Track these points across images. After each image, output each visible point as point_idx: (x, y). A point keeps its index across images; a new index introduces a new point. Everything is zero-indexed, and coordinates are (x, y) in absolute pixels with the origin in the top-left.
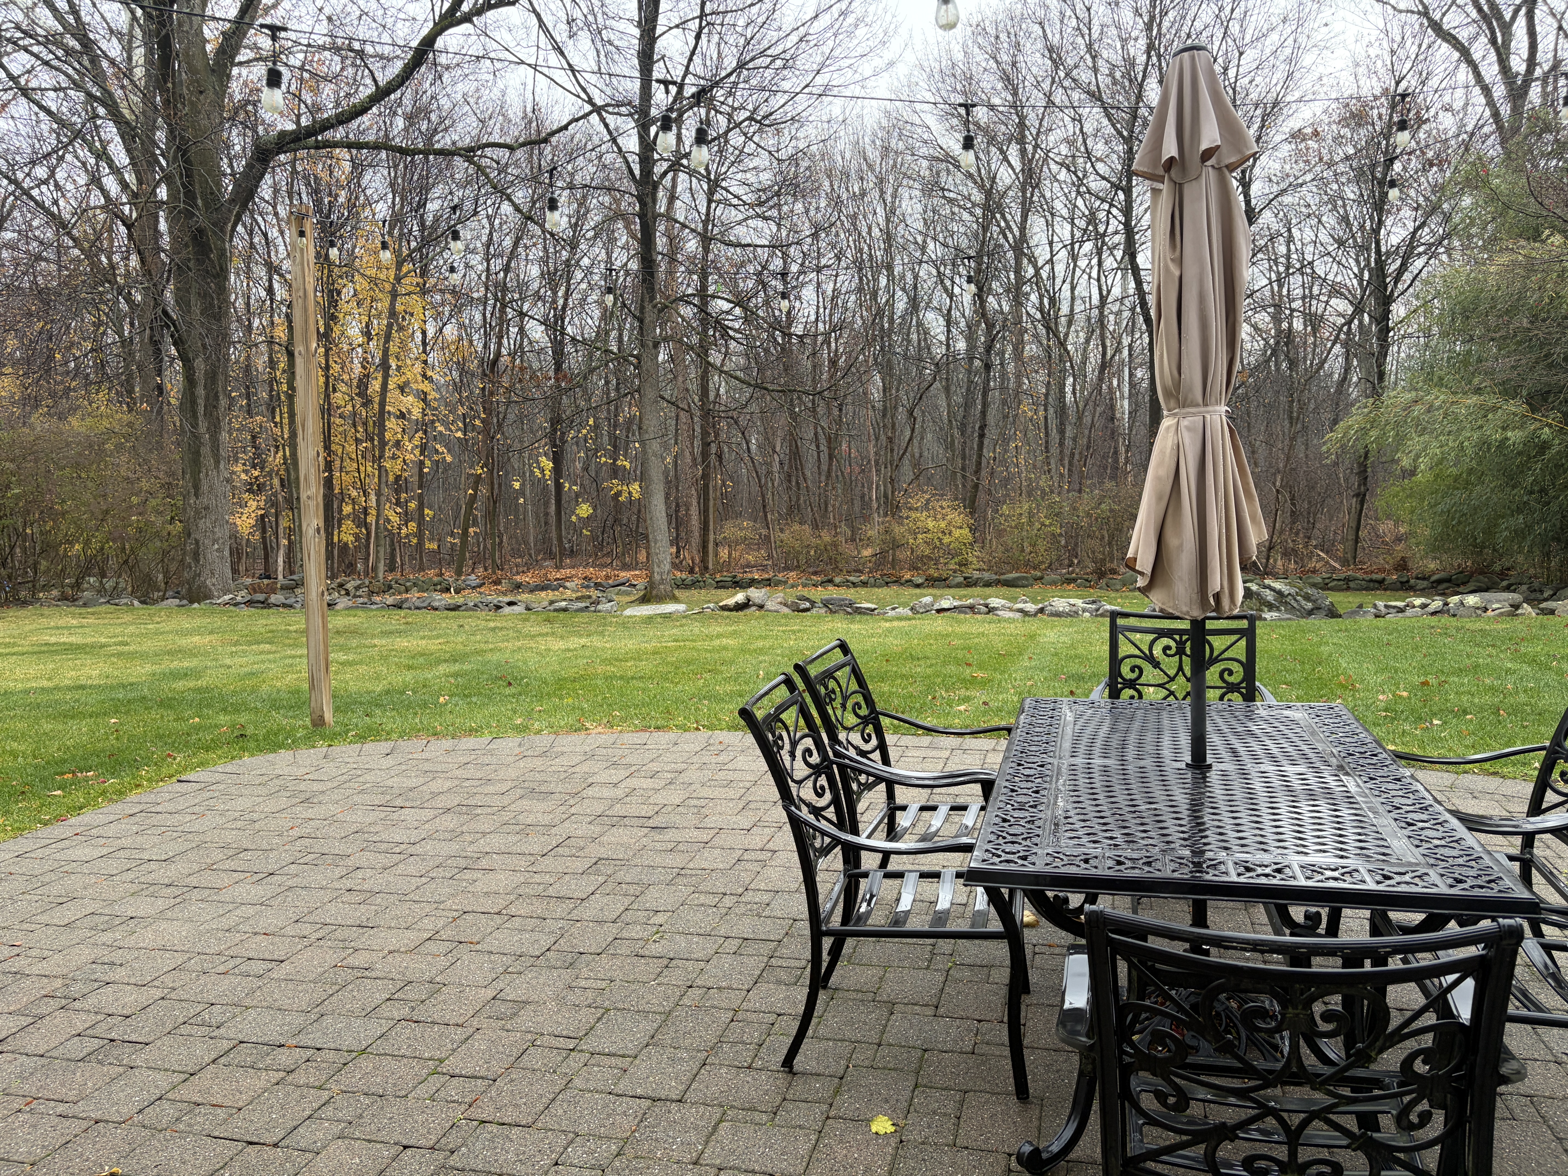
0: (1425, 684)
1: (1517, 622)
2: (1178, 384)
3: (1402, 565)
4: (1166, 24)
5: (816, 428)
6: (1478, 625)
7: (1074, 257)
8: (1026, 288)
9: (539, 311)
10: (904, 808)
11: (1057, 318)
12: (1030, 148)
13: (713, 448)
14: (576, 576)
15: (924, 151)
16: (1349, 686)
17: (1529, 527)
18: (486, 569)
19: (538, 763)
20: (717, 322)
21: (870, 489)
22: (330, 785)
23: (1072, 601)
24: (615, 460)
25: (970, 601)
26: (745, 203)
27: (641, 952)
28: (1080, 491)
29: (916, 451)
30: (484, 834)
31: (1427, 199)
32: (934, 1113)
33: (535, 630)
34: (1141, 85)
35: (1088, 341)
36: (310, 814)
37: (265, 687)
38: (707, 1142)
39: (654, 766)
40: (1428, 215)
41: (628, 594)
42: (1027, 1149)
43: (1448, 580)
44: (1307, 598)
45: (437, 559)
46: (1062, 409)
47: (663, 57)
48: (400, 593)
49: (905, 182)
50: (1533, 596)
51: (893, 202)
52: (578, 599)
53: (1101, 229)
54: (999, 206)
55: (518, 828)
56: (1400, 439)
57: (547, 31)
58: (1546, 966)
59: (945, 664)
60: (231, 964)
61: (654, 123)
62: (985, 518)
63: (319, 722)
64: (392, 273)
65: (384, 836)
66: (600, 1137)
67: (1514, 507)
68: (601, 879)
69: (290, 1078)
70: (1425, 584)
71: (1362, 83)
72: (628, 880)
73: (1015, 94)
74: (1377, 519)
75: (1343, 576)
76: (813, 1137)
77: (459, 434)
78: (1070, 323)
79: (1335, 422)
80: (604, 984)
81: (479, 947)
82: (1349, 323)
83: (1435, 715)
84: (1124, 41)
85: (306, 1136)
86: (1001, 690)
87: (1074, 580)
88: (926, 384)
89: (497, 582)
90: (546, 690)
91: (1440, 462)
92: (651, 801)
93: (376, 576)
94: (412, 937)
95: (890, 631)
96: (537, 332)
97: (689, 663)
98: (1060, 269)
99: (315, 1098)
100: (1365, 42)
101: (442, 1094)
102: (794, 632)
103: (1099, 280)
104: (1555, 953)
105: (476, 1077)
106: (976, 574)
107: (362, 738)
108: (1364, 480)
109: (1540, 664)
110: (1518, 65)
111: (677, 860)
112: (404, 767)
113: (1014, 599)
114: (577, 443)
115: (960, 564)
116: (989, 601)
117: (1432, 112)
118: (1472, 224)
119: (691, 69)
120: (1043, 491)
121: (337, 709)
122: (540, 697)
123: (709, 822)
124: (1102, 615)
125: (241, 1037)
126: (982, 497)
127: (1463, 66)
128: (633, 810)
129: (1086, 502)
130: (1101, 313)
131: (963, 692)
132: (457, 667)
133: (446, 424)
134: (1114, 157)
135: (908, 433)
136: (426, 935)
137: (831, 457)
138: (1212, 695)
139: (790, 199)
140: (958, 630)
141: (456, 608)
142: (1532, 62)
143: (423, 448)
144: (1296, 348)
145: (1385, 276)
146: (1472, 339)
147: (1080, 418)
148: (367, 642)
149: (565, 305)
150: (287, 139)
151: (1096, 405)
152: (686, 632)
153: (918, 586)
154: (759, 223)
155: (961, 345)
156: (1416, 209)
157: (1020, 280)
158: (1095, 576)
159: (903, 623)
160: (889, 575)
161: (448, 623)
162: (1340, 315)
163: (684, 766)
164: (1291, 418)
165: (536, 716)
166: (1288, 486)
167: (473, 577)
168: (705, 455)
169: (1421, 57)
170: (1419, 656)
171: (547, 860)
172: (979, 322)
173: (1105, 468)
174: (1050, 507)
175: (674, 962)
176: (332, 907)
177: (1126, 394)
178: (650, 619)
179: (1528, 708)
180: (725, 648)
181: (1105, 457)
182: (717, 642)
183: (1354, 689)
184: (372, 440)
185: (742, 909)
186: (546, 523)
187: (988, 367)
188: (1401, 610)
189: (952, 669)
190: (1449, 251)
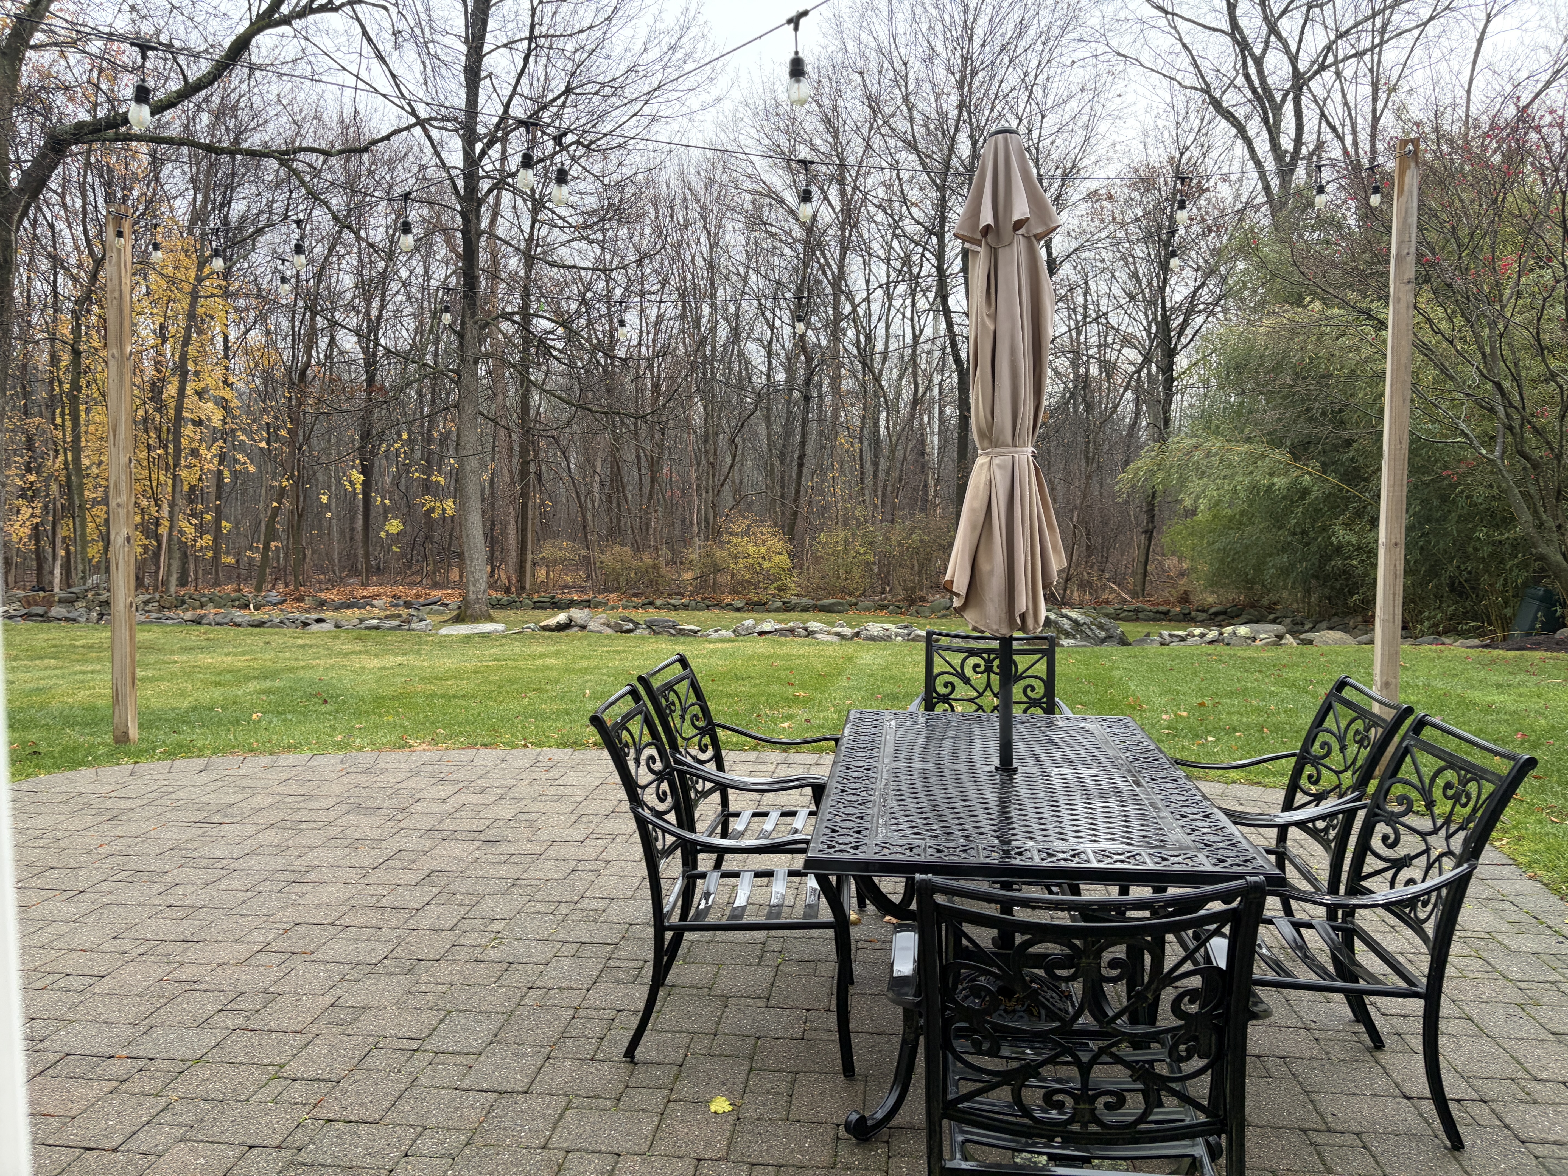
0: (1202, 705)
1: (1281, 650)
2: (991, 426)
3: (1184, 599)
4: (976, 84)
5: (637, 451)
6: (1248, 653)
7: (890, 297)
8: (843, 324)
9: (353, 321)
10: (737, 815)
11: (872, 354)
12: (849, 190)
13: (533, 467)
14: (385, 594)
15: (748, 185)
16: (1136, 707)
17: (1293, 565)
18: (287, 586)
19: (363, 778)
20: (540, 341)
21: (691, 513)
22: (139, 802)
23: (886, 626)
24: (429, 476)
25: (791, 624)
26: (571, 226)
27: (480, 957)
28: (892, 521)
29: (737, 478)
30: (311, 848)
31: (1206, 262)
32: (769, 1092)
33: (347, 648)
34: (953, 139)
35: (901, 377)
36: (119, 831)
37: (55, 704)
38: (554, 1129)
39: (483, 782)
40: (1207, 276)
41: (441, 613)
42: (854, 1117)
43: (1224, 613)
44: (1101, 627)
45: (236, 574)
46: (876, 441)
47: (490, 75)
48: (194, 609)
49: (728, 214)
50: (1296, 628)
51: (716, 234)
52: (387, 617)
53: (915, 270)
54: (819, 243)
55: (346, 842)
56: (1183, 481)
57: (369, 40)
58: (1295, 941)
59: (768, 684)
60: (49, 979)
61: (480, 140)
62: (803, 545)
63: (122, 738)
64: (192, 274)
65: (204, 852)
66: (448, 1129)
67: (1279, 546)
68: (435, 890)
69: (124, 1087)
70: (1204, 616)
71: (1150, 152)
72: (463, 890)
73: (836, 136)
74: (1163, 555)
75: (1132, 607)
76: (656, 1119)
77: (263, 444)
78: (884, 360)
79: (1127, 463)
80: (444, 988)
81: (313, 957)
82: (1139, 371)
83: (1209, 732)
84: (938, 97)
85: (146, 1140)
86: (822, 708)
87: (886, 607)
88: (748, 412)
89: (300, 599)
90: (364, 708)
91: (1217, 504)
92: (481, 815)
93: (167, 590)
94: (243, 950)
95: (714, 652)
96: (348, 342)
97: (512, 682)
98: (876, 307)
99: (152, 1106)
100: (1154, 114)
101: (285, 1097)
102: (618, 652)
103: (912, 320)
104: (1303, 930)
105: (318, 1080)
106: (794, 600)
107: (170, 755)
108: (1152, 518)
109: (1298, 688)
110: (1287, 143)
111: (511, 872)
112: (220, 784)
113: (832, 624)
114: (387, 457)
115: (779, 589)
116: (808, 624)
117: (1212, 183)
118: (1245, 287)
119: (519, 90)
120: (858, 520)
121: (141, 726)
122: (358, 714)
123: (542, 835)
124: (913, 640)
125: (66, 1049)
126: (800, 524)
127: (1240, 142)
128: (465, 825)
129: (898, 532)
130: (914, 352)
131: (786, 710)
132: (268, 684)
133: (249, 434)
134: (928, 202)
135: (729, 460)
136: (257, 948)
137: (653, 479)
138: (1017, 710)
139: (615, 224)
140: (779, 651)
141: (261, 624)
142: (1298, 141)
143: (222, 458)
144: (1092, 392)
145: (1170, 331)
146: (1243, 392)
147: (893, 451)
148: (167, 658)
149: (379, 317)
150: (86, 130)
151: (908, 440)
152: (507, 651)
153: (738, 610)
154: (584, 245)
155: (781, 376)
156: (1197, 270)
157: (838, 316)
158: (906, 604)
159: (726, 645)
160: (710, 600)
161: (255, 639)
162: (1131, 363)
163: (514, 782)
164: (1087, 458)
165: (357, 733)
166: (1083, 522)
167: (274, 593)
168: (524, 473)
169: (1204, 131)
170: (1197, 680)
171: (378, 873)
172: (799, 355)
173: (916, 501)
174: (864, 535)
175: (513, 966)
176: (152, 922)
177: (936, 431)
178: (467, 638)
179: (1287, 727)
180: (549, 668)
181: (915, 490)
182: (539, 662)
183: (1141, 709)
184: (165, 447)
185: (579, 915)
186: (352, 539)
187: (807, 399)
188: (1183, 639)
189: (775, 688)
190: (1225, 311)
